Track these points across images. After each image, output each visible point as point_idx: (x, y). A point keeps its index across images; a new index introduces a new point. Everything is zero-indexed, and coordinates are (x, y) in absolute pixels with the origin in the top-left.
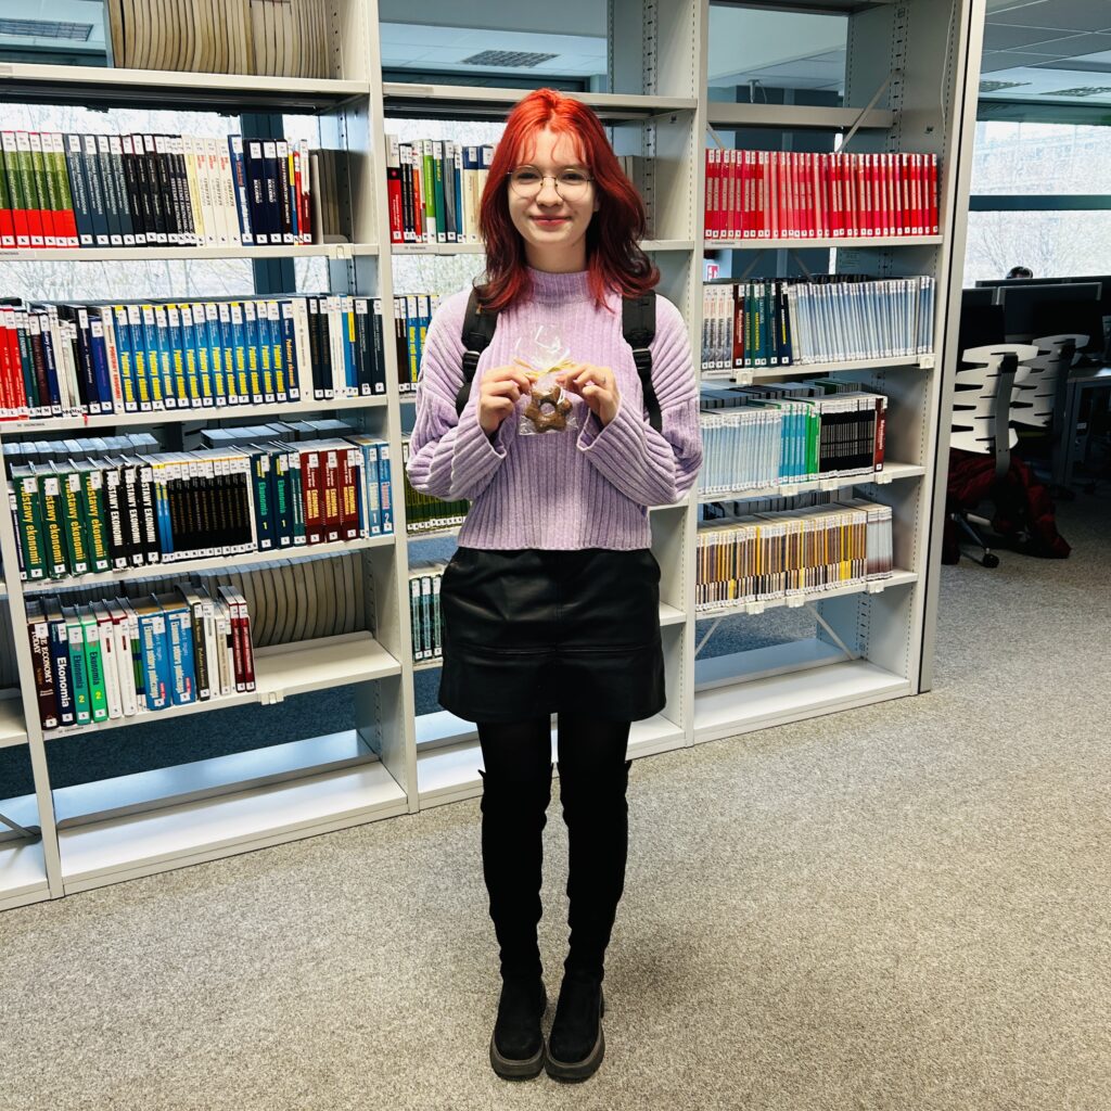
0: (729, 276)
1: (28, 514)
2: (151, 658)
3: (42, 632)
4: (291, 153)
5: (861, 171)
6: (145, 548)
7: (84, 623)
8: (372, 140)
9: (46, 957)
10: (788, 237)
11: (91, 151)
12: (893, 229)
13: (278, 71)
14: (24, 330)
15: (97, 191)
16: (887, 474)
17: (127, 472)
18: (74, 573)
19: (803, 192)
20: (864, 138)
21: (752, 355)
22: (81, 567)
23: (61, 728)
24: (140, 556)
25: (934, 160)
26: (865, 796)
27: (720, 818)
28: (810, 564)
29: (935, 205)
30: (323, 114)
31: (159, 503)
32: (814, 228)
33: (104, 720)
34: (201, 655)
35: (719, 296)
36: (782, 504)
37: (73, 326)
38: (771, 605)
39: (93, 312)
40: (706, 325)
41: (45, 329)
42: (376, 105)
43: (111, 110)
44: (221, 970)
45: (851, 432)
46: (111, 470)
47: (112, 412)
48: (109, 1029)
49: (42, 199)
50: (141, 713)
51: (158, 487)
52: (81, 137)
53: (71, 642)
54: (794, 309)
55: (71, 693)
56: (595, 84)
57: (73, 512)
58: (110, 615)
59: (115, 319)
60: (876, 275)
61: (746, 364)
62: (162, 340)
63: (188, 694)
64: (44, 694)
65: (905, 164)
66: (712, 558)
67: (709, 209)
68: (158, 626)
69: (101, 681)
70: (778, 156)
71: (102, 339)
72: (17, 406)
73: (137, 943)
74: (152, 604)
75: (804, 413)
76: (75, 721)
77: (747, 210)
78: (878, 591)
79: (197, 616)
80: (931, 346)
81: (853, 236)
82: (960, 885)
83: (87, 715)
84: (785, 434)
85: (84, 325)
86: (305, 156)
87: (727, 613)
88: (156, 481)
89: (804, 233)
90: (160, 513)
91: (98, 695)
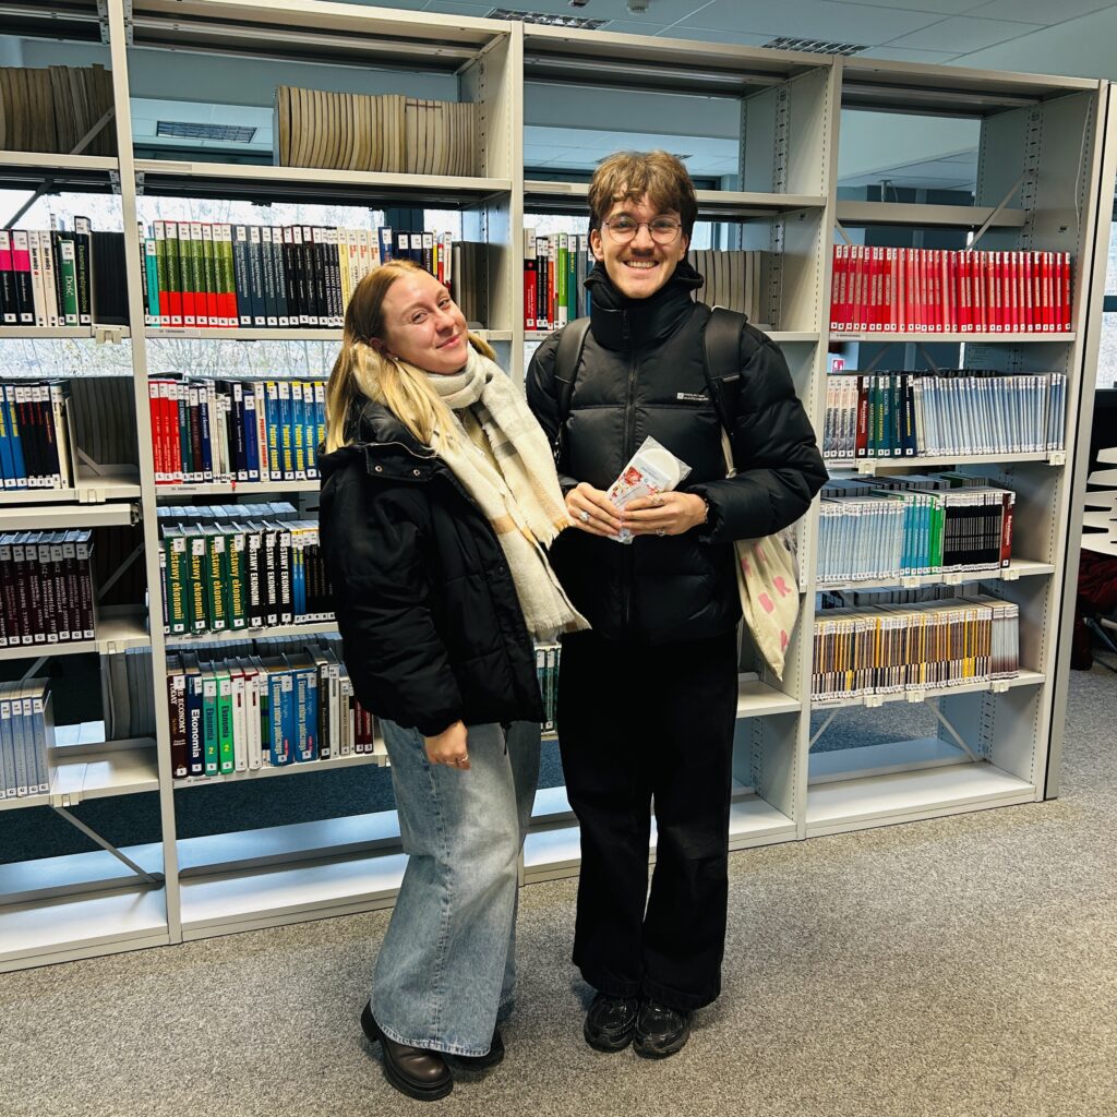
0: (856, 369)
1: (176, 572)
2: (277, 715)
3: (179, 684)
4: (435, 244)
5: (991, 268)
6: (279, 609)
7: (219, 677)
8: (511, 233)
9: (163, 999)
10: (915, 331)
11: (255, 240)
12: (1023, 326)
13: (428, 168)
14: (185, 401)
15: (258, 277)
16: (1015, 571)
17: (268, 536)
18: (213, 630)
19: (931, 288)
20: (994, 236)
21: (875, 446)
22: (219, 624)
23: (190, 777)
24: (275, 616)
25: (1067, 258)
26: (983, 902)
27: (830, 914)
28: (931, 659)
29: (1068, 302)
30: (466, 210)
31: (295, 567)
32: (942, 323)
33: (230, 772)
34: (324, 714)
35: (843, 387)
36: (904, 597)
37: (228, 399)
38: (889, 699)
39: (247, 387)
40: (829, 415)
41: (203, 401)
42: (517, 201)
43: (273, 204)
44: (326, 1026)
45: (976, 527)
46: (254, 534)
47: (258, 480)
48: (219, 1073)
49: (209, 283)
50: (264, 767)
51: (295, 551)
52: (248, 229)
53: (206, 694)
54: (919, 401)
55: (201, 745)
56: (726, 183)
57: (216, 573)
58: (243, 671)
59: (267, 394)
60: (1005, 371)
61: (869, 454)
62: (307, 414)
63: (309, 752)
64: (178, 743)
65: (1037, 262)
66: (829, 647)
67: (835, 302)
68: (286, 684)
69: (230, 734)
70: (906, 253)
71: (254, 412)
72: (172, 471)
73: (248, 993)
74: (281, 664)
75: (928, 505)
76: (203, 771)
77: (873, 304)
78: (1002, 690)
79: (323, 676)
80: (1061, 444)
81: (981, 331)
82: (1084, 1002)
83: (215, 766)
84: (909, 524)
85: (238, 398)
86: (448, 247)
87: (843, 705)
88: (294, 546)
89: (931, 328)
90: (296, 576)
91: (226, 748)
